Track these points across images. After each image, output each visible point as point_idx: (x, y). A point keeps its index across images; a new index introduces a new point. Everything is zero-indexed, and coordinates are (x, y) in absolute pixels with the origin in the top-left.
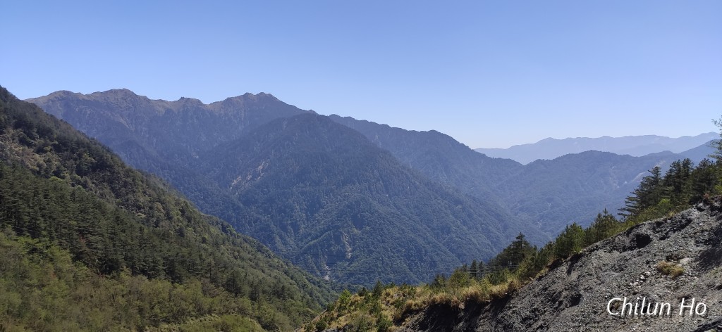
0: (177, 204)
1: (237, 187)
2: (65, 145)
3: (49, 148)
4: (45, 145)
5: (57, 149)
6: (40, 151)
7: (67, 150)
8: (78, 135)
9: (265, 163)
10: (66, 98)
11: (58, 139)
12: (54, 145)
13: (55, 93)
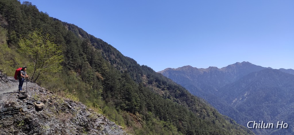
0: (211, 110)
1: (235, 103)
2: (171, 87)
3: (166, 88)
4: (164, 88)
5: (168, 89)
6: (163, 90)
7: (171, 89)
8: (174, 83)
9: (248, 93)
10: (169, 70)
11: (168, 85)
12: (167, 87)
13: (166, 69)
